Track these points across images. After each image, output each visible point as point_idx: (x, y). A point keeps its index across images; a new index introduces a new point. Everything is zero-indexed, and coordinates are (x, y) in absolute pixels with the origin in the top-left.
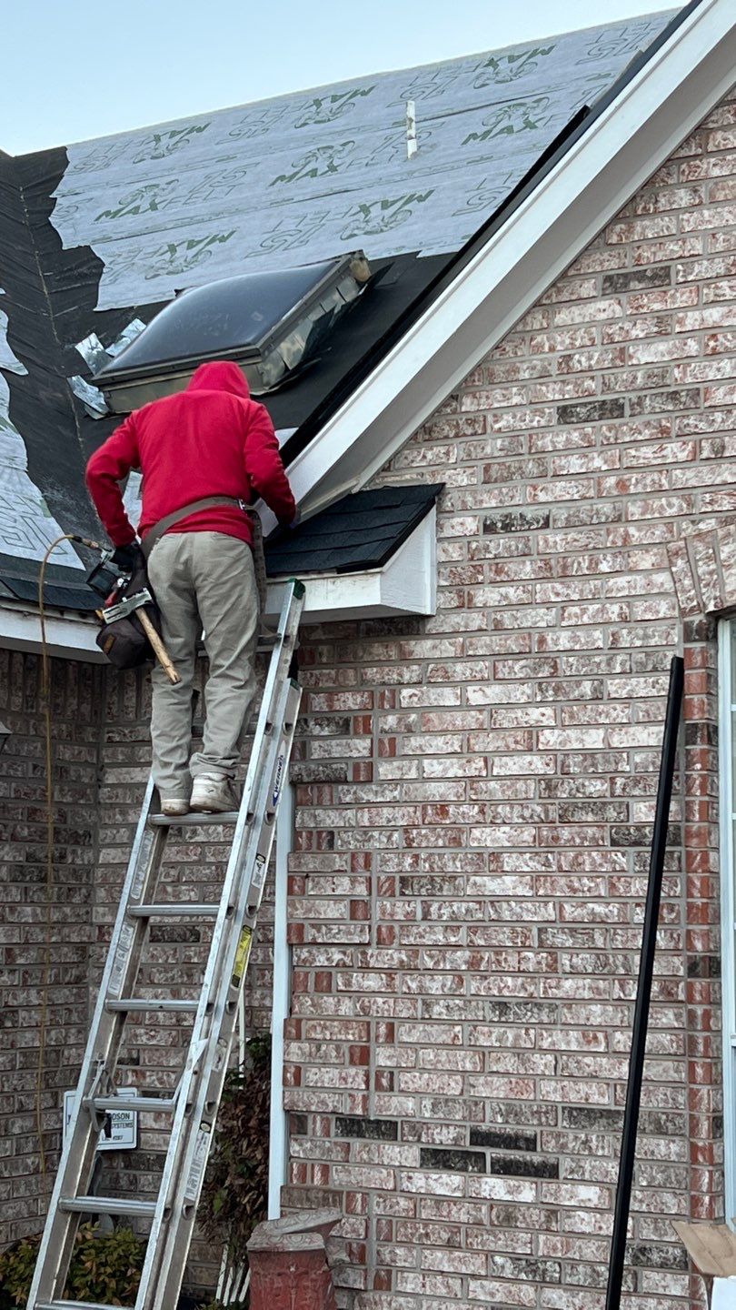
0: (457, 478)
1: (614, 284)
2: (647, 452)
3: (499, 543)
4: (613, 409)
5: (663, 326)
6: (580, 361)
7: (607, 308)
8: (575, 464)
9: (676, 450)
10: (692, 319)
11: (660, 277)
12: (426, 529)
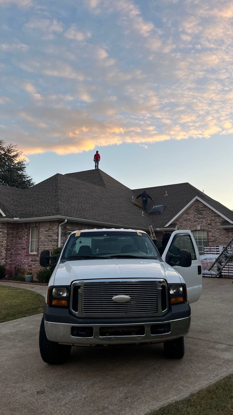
0: (178, 223)
1: (186, 214)
2: (188, 223)
3: (180, 227)
4: (186, 220)
5: (189, 216)
6: (185, 218)
7: (186, 215)
8: (184, 223)
9: (190, 223)
10: (190, 216)
11: (189, 214)
12: (176, 226)
